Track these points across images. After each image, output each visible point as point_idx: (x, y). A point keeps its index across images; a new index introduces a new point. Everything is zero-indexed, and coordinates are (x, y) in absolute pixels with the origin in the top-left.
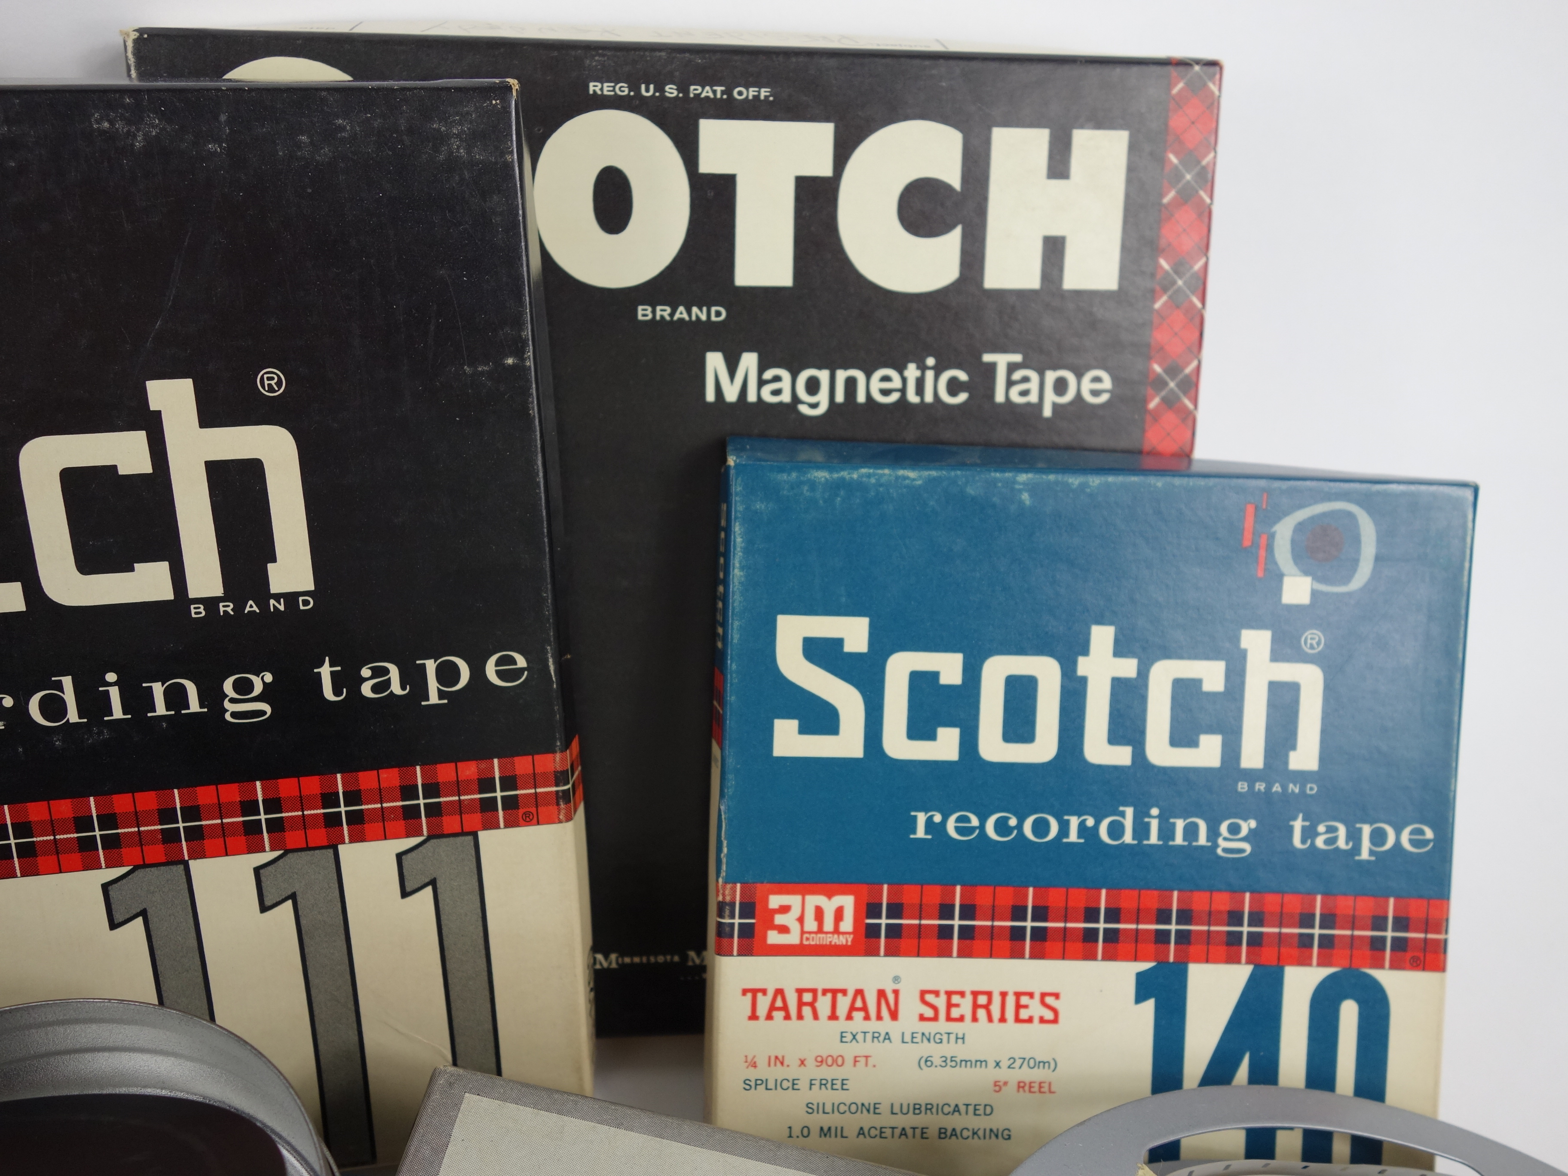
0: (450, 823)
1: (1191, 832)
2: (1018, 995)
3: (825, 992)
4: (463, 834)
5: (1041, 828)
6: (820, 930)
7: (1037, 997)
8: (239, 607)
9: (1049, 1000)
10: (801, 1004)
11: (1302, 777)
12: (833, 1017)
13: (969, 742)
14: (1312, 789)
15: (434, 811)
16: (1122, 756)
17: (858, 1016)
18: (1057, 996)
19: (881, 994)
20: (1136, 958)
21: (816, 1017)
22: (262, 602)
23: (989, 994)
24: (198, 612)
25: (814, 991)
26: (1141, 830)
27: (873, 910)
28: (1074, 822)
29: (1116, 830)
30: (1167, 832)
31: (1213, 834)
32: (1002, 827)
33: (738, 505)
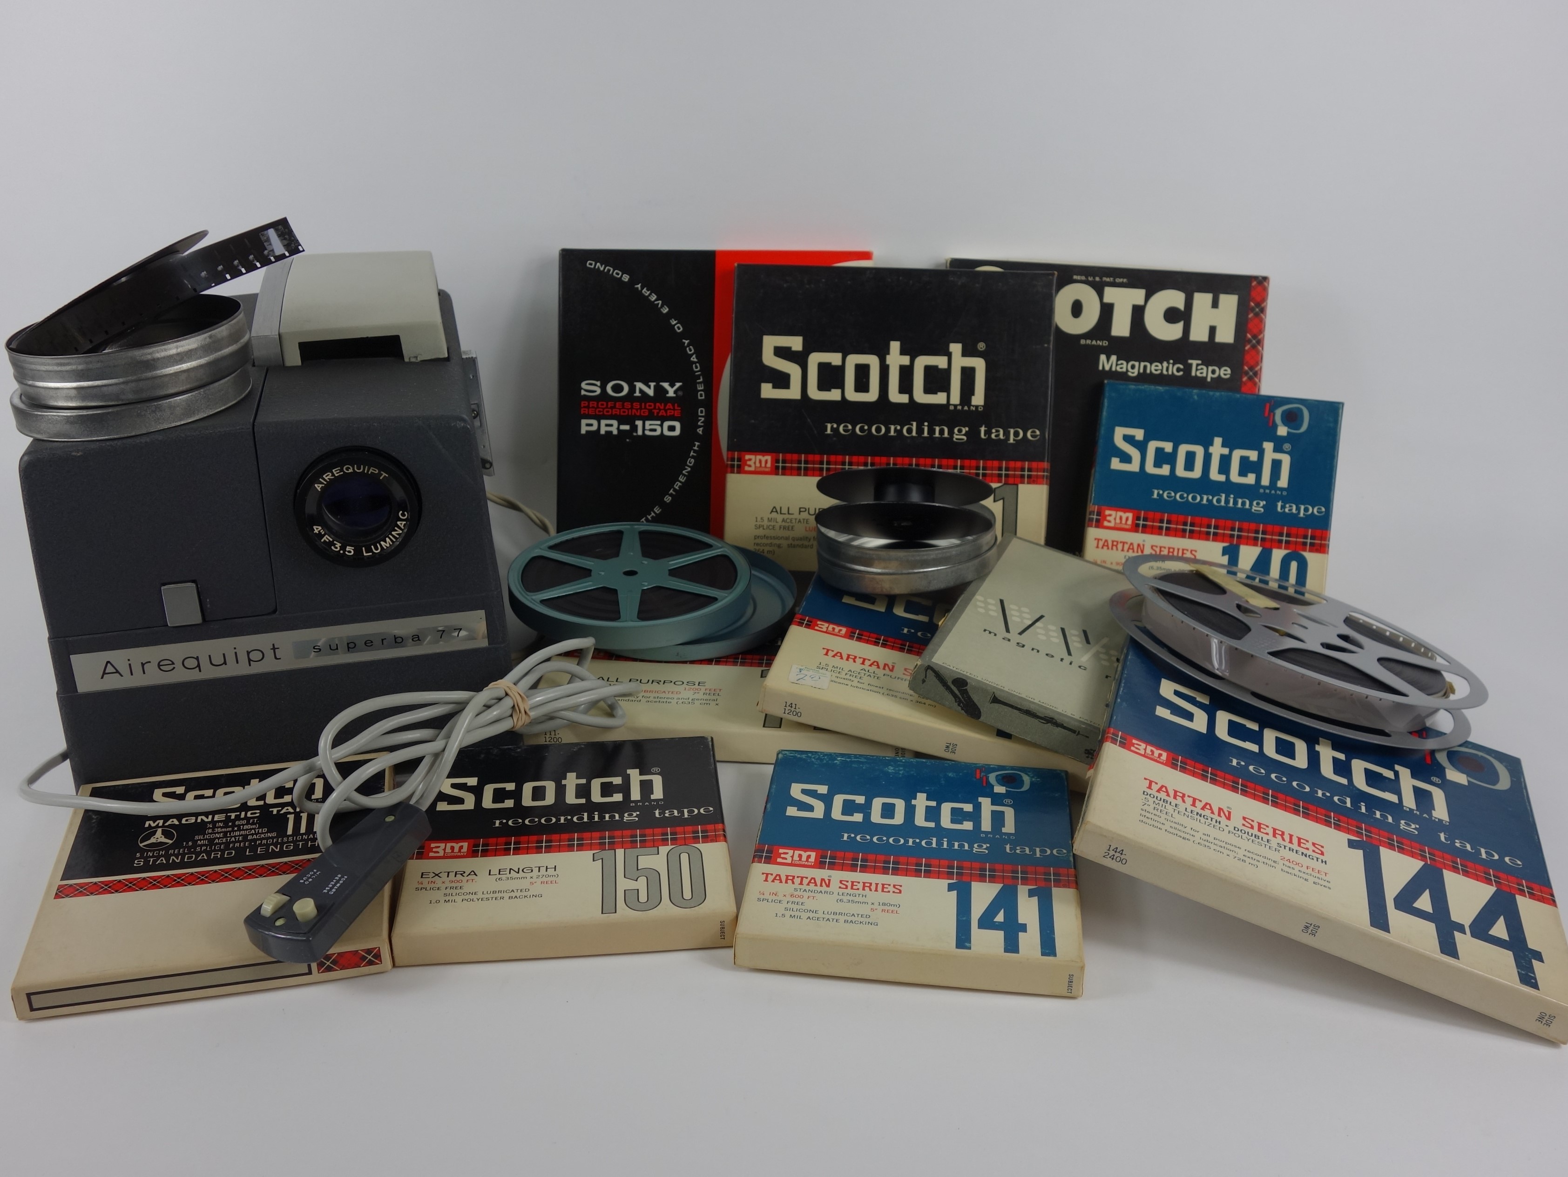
0: (1011, 480)
1: (1243, 504)
2: (1183, 550)
3: (1121, 542)
4: (1014, 484)
5: (1194, 498)
6: (1121, 523)
7: (1190, 551)
8: (963, 408)
9: (1193, 552)
10: (1113, 545)
11: (1282, 489)
12: (1123, 550)
13: (1173, 470)
14: (1285, 493)
15: (1007, 476)
16: (1222, 478)
17: (1131, 551)
18: (1196, 551)
19: (1139, 545)
20: (1223, 541)
21: (1117, 549)
22: (969, 408)
23: (1174, 549)
24: (952, 408)
25: (1117, 542)
26: (1227, 502)
27: (1138, 518)
28: (1205, 497)
29: (1219, 501)
30: (1235, 503)
31: (1251, 505)
32: (1181, 497)
33: (1107, 394)
